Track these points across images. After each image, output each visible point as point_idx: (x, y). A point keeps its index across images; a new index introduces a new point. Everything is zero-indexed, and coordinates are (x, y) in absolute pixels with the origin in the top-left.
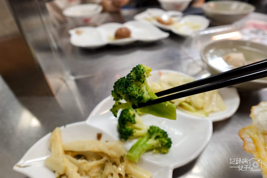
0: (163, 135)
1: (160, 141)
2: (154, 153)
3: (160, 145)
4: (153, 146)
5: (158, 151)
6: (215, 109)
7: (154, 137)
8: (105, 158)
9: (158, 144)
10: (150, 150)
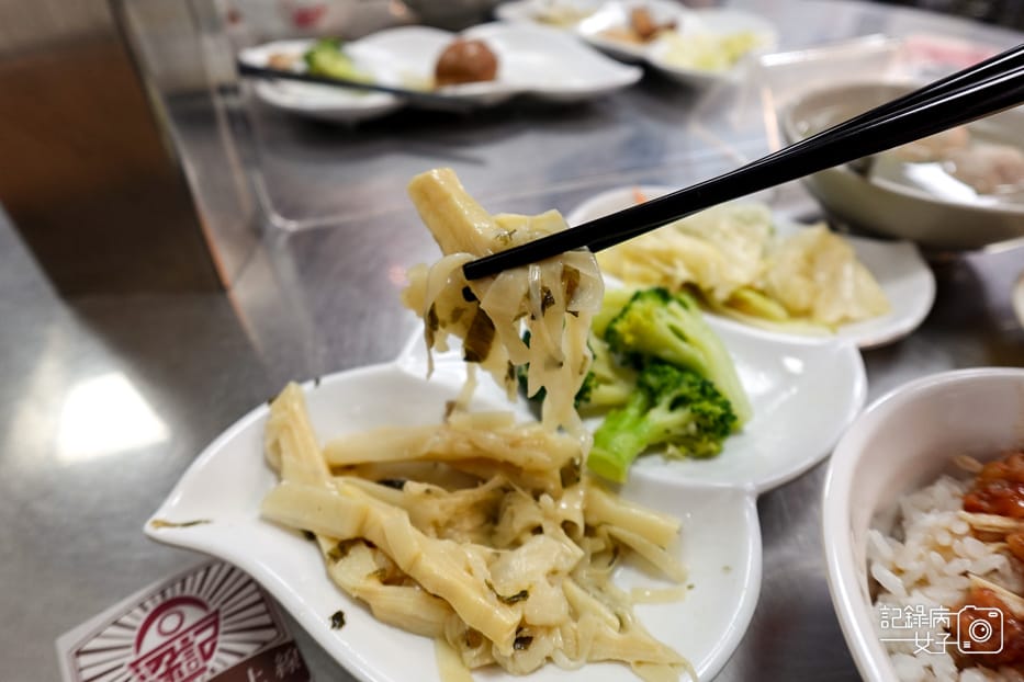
0: (703, 392)
1: (693, 411)
2: (672, 457)
3: (693, 428)
4: (667, 431)
5: (683, 449)
6: (854, 312)
7: (666, 400)
8: (497, 480)
9: (685, 426)
10: (656, 448)
